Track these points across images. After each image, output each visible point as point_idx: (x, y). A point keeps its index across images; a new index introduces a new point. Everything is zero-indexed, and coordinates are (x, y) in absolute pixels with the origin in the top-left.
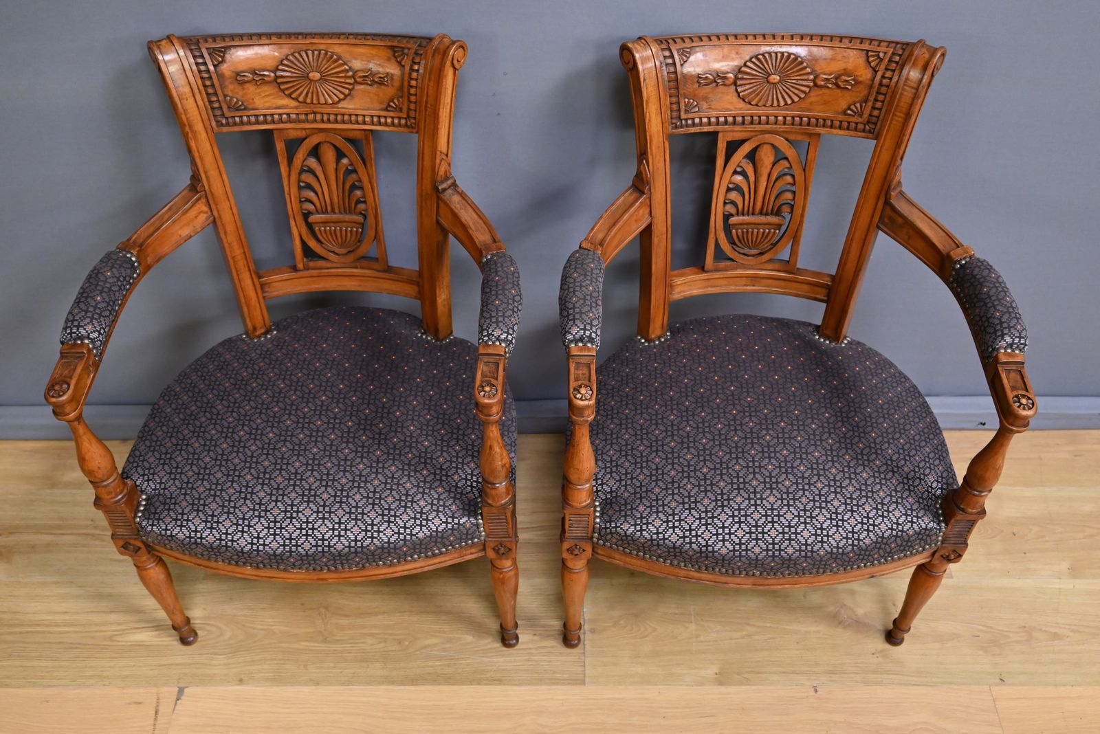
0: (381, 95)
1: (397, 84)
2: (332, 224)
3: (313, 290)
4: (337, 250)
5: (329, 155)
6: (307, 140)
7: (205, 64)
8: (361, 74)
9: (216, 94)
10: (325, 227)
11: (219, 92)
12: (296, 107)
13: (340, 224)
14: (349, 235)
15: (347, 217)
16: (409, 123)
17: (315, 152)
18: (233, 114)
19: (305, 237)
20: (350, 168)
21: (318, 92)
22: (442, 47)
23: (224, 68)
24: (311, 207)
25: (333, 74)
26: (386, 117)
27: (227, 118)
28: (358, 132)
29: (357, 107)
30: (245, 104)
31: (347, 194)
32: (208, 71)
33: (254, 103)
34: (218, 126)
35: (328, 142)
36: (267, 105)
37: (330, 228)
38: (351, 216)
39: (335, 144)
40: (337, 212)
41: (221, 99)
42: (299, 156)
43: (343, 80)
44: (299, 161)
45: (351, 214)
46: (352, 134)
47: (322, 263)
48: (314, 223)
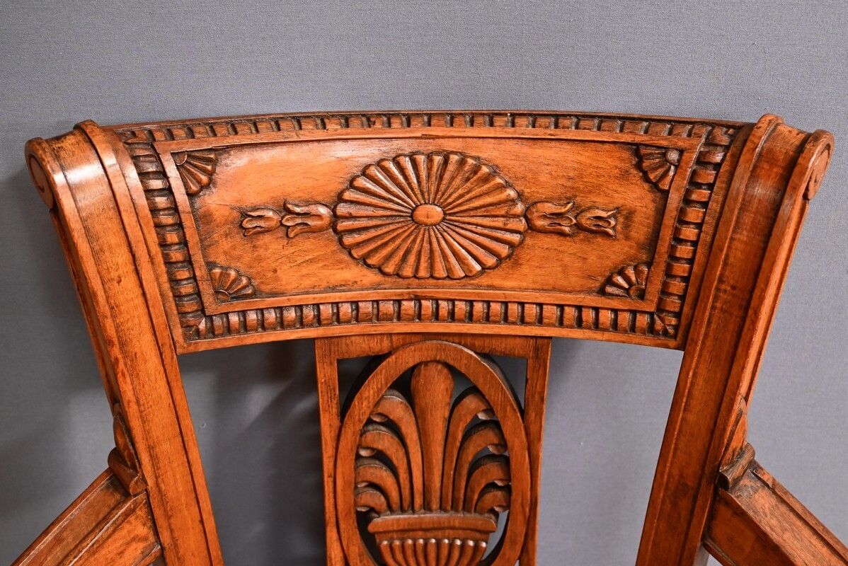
0: (592, 258)
1: (640, 231)
2: (420, 533)
5: (437, 389)
6: (392, 359)
7: (168, 191)
8: (550, 208)
9: (189, 262)
10: (403, 540)
11: (198, 258)
12: (376, 287)
13: (440, 534)
14: (456, 554)
15: (458, 518)
16: (659, 325)
17: (405, 385)
18: (224, 308)
20: (482, 417)
21: (432, 251)
22: (783, 149)
23: (214, 201)
24: (378, 499)
25: (476, 208)
26: (597, 310)
27: (210, 318)
28: (518, 341)
29: (524, 285)
30: (255, 282)
31: (465, 472)
32: (174, 209)
33: (277, 279)
34: (187, 337)
35: (438, 362)
36: (307, 283)
37: (415, 541)
38: (468, 515)
39: (456, 365)
40: (435, 505)
41: (200, 272)
42: (366, 394)
43: (499, 222)
44: (365, 403)
45: (469, 511)
46: (504, 345)
48: (380, 532)
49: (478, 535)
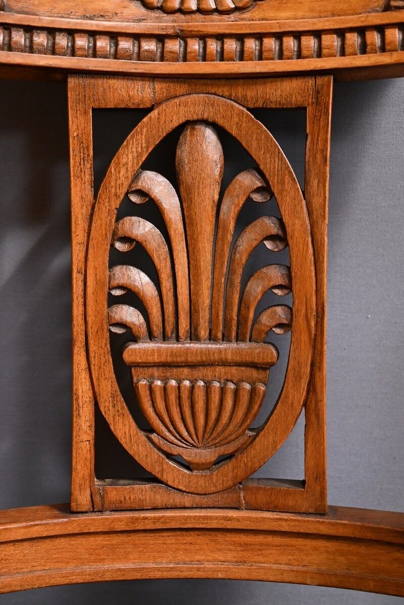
2: (186, 371)
3: (107, 577)
4: (189, 454)
6: (154, 114)
10: (165, 380)
12: (138, 21)
13: (208, 372)
14: (229, 402)
15: (230, 349)
19: (106, 407)
20: (257, 198)
24: (137, 318)
28: (295, 83)
31: (237, 280)
35: (207, 121)
37: (179, 382)
38: (243, 345)
39: (227, 126)
40: (203, 333)
42: (124, 161)
44: (123, 171)
45: (243, 340)
46: (279, 92)
47: (142, 491)
48: (138, 365)
49: (254, 373)
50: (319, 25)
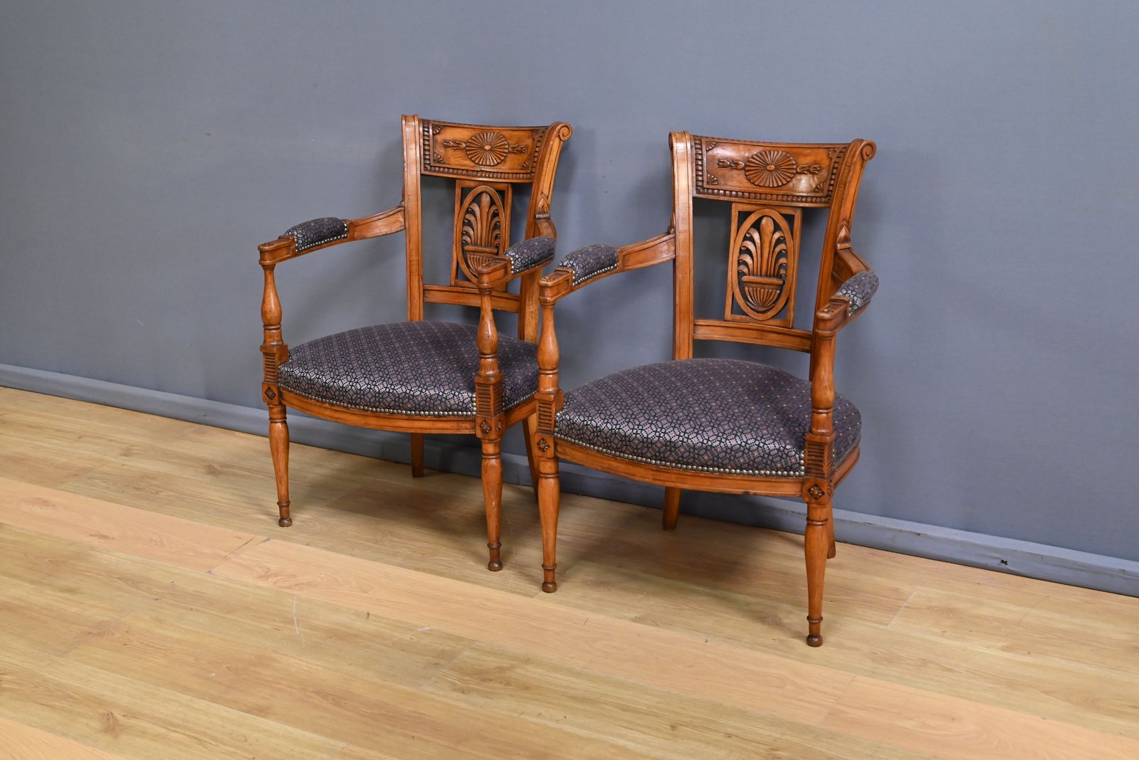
0: (520, 159)
1: (529, 151)
2: (478, 254)
6: (474, 189)
7: (428, 132)
9: (429, 151)
10: (474, 256)
11: (431, 150)
12: (473, 166)
16: (531, 176)
17: (478, 198)
18: (435, 165)
19: (459, 260)
20: (495, 212)
21: (487, 158)
23: (439, 138)
24: (468, 239)
25: (498, 146)
26: (520, 174)
27: (431, 166)
28: (504, 185)
29: (506, 168)
30: (444, 160)
32: (429, 136)
33: (450, 160)
34: (424, 170)
35: (486, 192)
36: (457, 163)
39: (490, 193)
41: (431, 153)
42: (467, 200)
43: (501, 150)
44: (467, 203)
47: (467, 284)
48: (468, 251)
50: (509, 171)
